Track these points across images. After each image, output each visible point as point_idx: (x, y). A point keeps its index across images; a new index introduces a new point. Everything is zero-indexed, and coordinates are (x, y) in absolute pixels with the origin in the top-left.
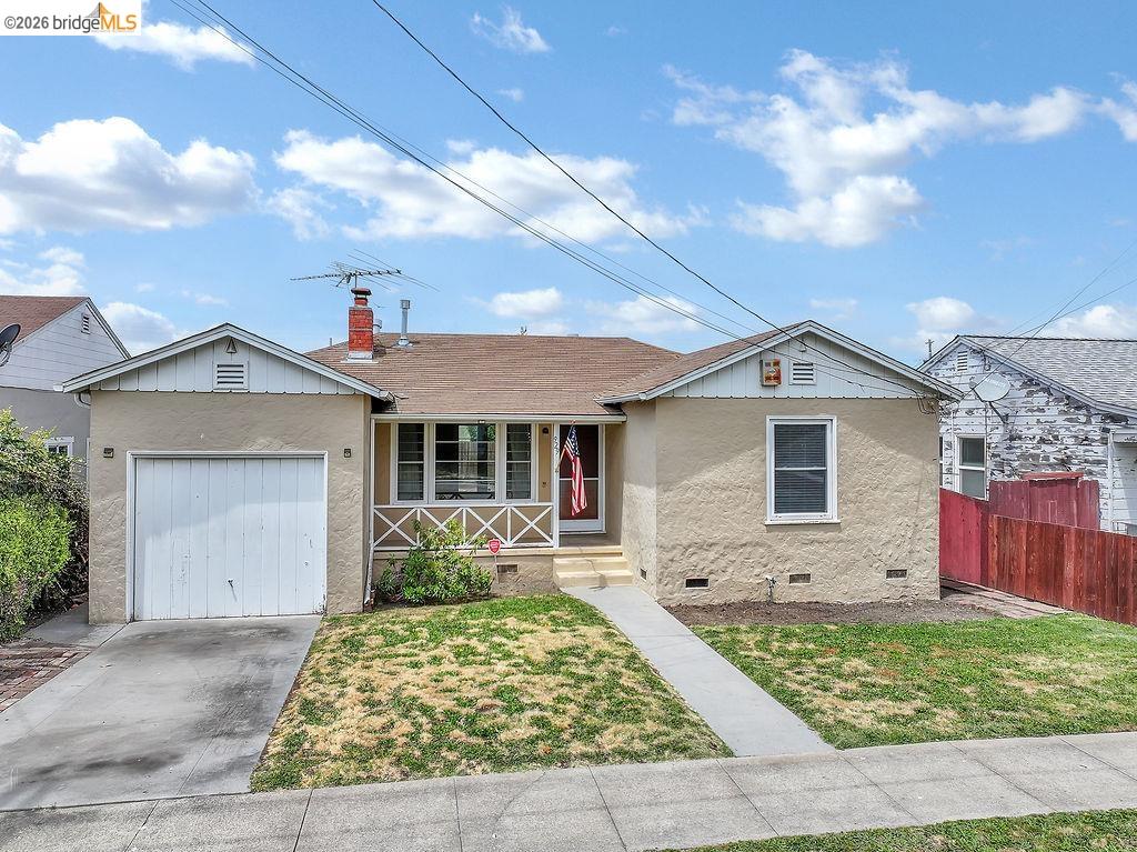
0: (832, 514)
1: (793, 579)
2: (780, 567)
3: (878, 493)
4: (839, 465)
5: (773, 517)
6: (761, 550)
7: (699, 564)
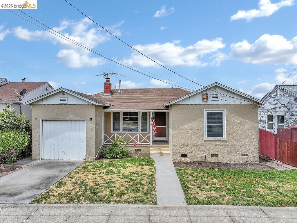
0: (224, 137)
1: (212, 155)
2: (209, 152)
3: (239, 132)
4: (226, 123)
5: (206, 138)
6: (203, 147)
7: (184, 151)
